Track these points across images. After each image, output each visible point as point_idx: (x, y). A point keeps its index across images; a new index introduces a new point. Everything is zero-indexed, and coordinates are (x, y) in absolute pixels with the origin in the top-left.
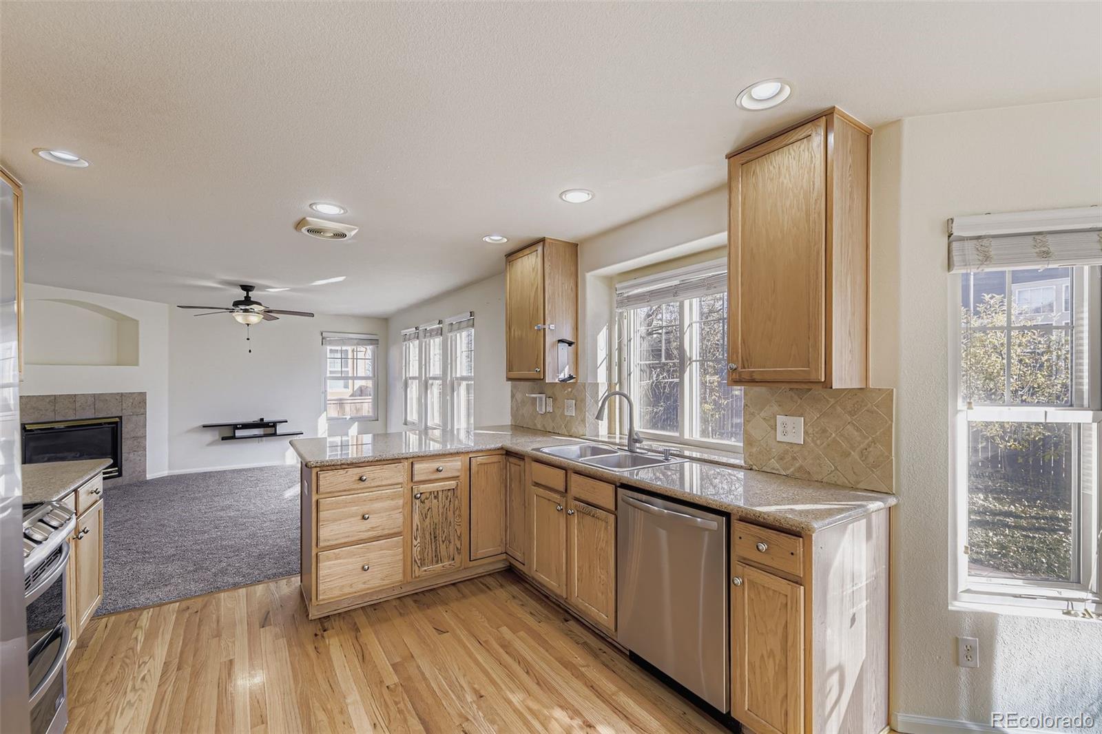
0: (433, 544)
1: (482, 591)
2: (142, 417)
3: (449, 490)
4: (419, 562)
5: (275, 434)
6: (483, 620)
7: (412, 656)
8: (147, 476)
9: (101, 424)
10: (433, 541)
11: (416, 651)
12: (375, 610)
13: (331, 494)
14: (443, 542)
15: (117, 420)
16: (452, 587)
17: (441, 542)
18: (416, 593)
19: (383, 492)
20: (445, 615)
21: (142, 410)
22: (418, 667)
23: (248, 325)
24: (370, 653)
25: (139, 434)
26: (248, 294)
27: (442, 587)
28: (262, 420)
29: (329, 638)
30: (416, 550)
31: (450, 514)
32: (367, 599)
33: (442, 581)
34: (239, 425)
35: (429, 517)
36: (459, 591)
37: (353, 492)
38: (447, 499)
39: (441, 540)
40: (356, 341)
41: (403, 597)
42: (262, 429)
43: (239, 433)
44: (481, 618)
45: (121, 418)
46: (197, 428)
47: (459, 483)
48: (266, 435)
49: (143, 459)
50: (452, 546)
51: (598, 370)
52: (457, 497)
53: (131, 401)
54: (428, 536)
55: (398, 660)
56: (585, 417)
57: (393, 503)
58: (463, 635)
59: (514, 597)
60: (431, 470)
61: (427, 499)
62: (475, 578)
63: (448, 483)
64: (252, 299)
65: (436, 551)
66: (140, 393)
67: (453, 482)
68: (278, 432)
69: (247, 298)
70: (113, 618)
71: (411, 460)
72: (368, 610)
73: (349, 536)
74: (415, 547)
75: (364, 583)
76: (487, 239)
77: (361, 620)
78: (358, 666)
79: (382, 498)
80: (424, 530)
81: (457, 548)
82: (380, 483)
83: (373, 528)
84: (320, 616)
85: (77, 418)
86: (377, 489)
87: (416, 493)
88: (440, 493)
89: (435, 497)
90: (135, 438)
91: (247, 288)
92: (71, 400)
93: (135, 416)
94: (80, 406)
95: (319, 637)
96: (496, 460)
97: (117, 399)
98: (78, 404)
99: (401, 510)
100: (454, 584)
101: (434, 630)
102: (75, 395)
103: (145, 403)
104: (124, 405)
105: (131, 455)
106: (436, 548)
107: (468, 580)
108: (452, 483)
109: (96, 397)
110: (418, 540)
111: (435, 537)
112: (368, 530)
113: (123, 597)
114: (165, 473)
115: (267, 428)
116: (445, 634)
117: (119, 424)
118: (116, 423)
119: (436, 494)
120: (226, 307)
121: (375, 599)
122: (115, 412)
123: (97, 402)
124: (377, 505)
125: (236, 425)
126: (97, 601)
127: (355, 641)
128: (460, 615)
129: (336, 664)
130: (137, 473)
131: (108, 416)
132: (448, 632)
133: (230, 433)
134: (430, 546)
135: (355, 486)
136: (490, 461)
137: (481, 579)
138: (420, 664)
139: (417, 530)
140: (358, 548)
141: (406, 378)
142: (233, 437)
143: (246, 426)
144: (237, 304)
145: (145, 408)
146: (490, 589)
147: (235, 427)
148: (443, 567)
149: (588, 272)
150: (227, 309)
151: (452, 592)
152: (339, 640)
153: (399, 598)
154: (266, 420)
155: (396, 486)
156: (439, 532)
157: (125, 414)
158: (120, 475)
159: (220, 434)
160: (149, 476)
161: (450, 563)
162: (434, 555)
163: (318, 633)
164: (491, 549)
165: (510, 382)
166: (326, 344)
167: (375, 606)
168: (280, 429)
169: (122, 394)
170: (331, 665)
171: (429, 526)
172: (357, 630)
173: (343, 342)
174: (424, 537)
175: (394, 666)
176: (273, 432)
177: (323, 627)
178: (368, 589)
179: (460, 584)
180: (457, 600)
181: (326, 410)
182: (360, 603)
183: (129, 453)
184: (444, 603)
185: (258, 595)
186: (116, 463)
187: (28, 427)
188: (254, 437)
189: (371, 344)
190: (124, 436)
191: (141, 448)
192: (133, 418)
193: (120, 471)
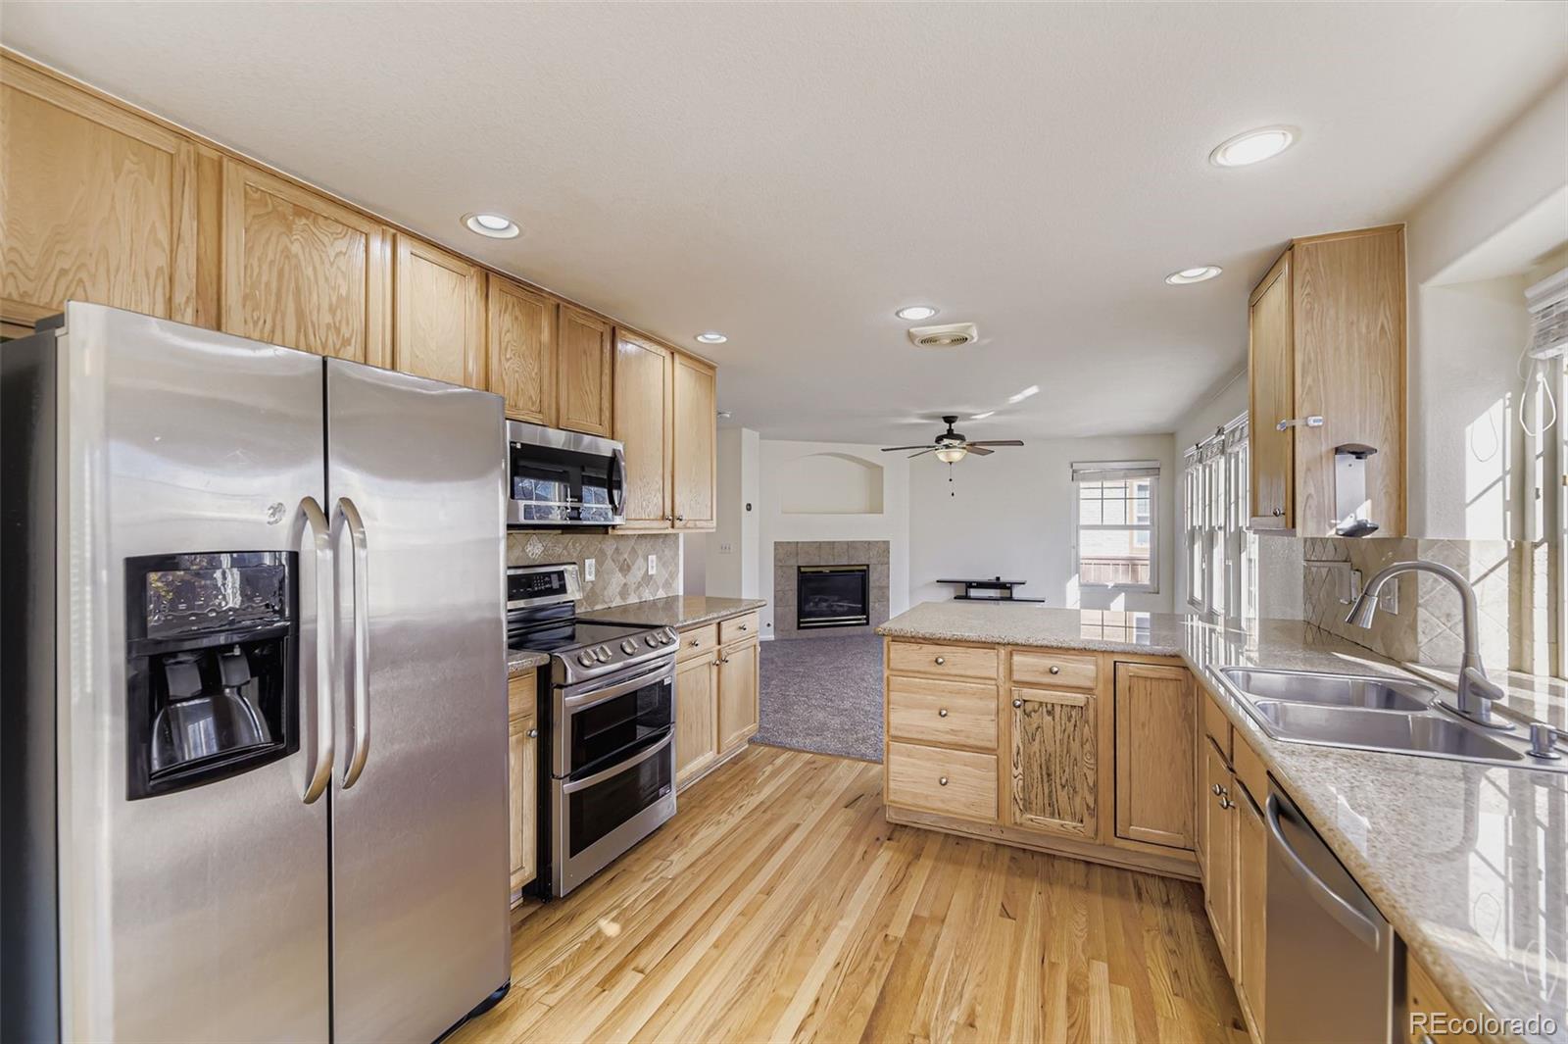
0: (1046, 785)
1: (1123, 894)
2: (886, 567)
3: (1073, 707)
4: (1021, 803)
5: (1010, 599)
6: (1080, 934)
7: (943, 921)
10: (1045, 780)
11: (952, 918)
12: (957, 844)
13: (903, 673)
14: (1063, 787)
15: (865, 568)
16: (1082, 866)
17: (1059, 787)
18: (1024, 850)
19: (968, 685)
20: (1033, 898)
21: (886, 560)
22: (938, 937)
23: (951, 463)
24: (906, 888)
25: (884, 584)
26: (950, 426)
27: (1069, 859)
28: (998, 579)
29: (886, 848)
30: (1017, 785)
31: (1075, 746)
32: (954, 827)
33: (1069, 850)
34: (974, 583)
35: (1037, 740)
36: (1087, 876)
37: (928, 676)
38: (1069, 721)
39: (1058, 781)
40: (1122, 473)
41: (1004, 845)
42: (998, 591)
43: (973, 593)
44: (1082, 930)
45: (868, 566)
46: (932, 583)
47: (1091, 701)
48: (1002, 599)
49: (887, 610)
50: (1078, 800)
51: (1468, 510)
52: (1087, 722)
53: (877, 550)
54: (1036, 768)
55: (925, 914)
56: (1415, 620)
57: (981, 704)
58: (1032, 933)
59: (1170, 932)
60: (1041, 669)
61: (1035, 711)
62: (1132, 871)
63: (1074, 695)
64: (955, 432)
65: (1050, 797)
66: (885, 543)
67: (1079, 695)
68: (1014, 595)
69: (950, 431)
70: (767, 749)
71: (1010, 648)
72: (950, 840)
73: (923, 732)
74: (1015, 777)
75: (943, 801)
76: (1175, 280)
77: (932, 847)
78: (882, 895)
79: (965, 693)
80: (1029, 758)
81: (1088, 807)
82: (963, 672)
83: (953, 732)
84: (898, 822)
85: (836, 564)
86: (962, 679)
87: (1016, 697)
88: (1058, 709)
89: (1049, 713)
90: (881, 588)
91: (949, 420)
92: (829, 546)
93: (879, 565)
95: (878, 843)
96: (1173, 676)
97: (865, 547)
98: (835, 551)
99: (993, 718)
100: (1088, 863)
101: (1000, 906)
102: (834, 542)
103: (889, 553)
104: (870, 552)
105: (877, 605)
106: (1051, 792)
107: (1117, 868)
108: (1080, 699)
110: (1020, 770)
111: (1049, 775)
112: (947, 733)
113: (787, 733)
115: (1003, 589)
116: (1009, 920)
117: (867, 571)
118: (864, 571)
119: (1049, 706)
120: (927, 445)
121: (964, 830)
122: (860, 559)
123: (850, 549)
124: (961, 701)
125: (971, 583)
126: (751, 729)
127: (904, 868)
128: (1054, 909)
129: (866, 879)
131: (857, 563)
132: (1015, 919)
133: (965, 590)
134: (1040, 786)
135: (929, 669)
136: (1157, 675)
137: (1140, 878)
138: (943, 934)
139: (1018, 753)
140: (936, 752)
141: (1193, 528)
142: (966, 597)
143: (981, 585)
144: (939, 439)
145: (888, 558)
146: (1139, 895)
147: (969, 585)
148: (1062, 826)
149: (1422, 283)
150: (929, 447)
151: (1076, 873)
152: (892, 857)
153: (996, 844)
154: (1002, 580)
155: (987, 681)
156: (1056, 768)
157: (872, 562)
158: (868, 624)
159: (955, 591)
161: (1074, 824)
162: (1046, 802)
163: (881, 839)
164: (1161, 832)
165: (1257, 536)
166: (1078, 480)
167: (960, 840)
168: (1017, 592)
169: (868, 542)
170: (861, 878)
171: (1038, 755)
172: (918, 856)
173: (1103, 476)
174: (1028, 767)
175: (915, 918)
176: (1009, 595)
177: (892, 833)
178: (948, 811)
179: (1098, 870)
180: (1071, 886)
181: (1077, 572)
182: (943, 826)
184: (1049, 881)
185: (871, 774)
186: (865, 611)
187: (803, 569)
188: (990, 599)
189: (1148, 476)
190: (871, 584)
191: (885, 598)
192: (879, 568)
193: (867, 619)
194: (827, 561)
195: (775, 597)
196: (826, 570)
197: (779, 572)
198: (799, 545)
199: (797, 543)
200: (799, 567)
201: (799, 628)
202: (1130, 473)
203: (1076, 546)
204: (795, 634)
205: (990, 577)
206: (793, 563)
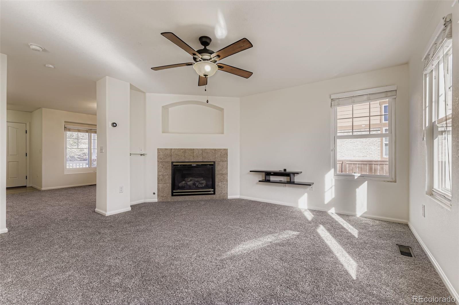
2: (225, 163)
5: (293, 183)
8: (228, 197)
9: (206, 165)
15: (213, 163)
21: (225, 159)
25: (224, 172)
28: (285, 170)
34: (272, 172)
40: (366, 97)
42: (286, 177)
43: (272, 178)
45: (214, 162)
49: (226, 186)
53: (220, 153)
66: (224, 149)
68: (295, 181)
85: (194, 161)
90: (222, 174)
92: (192, 151)
93: (222, 162)
94: (196, 155)
97: (213, 152)
98: (195, 154)
102: (193, 149)
103: (227, 155)
104: (216, 155)
105: (220, 184)
109: (203, 150)
114: (238, 196)
115: (288, 177)
117: (214, 165)
118: (212, 165)
122: (210, 159)
123: (203, 153)
125: (270, 172)
130: (223, 194)
131: (208, 161)
133: (265, 177)
142: (269, 181)
143: (276, 174)
145: (227, 158)
147: (268, 174)
154: (287, 171)
157: (217, 161)
158: (214, 194)
160: (229, 197)
166: (335, 105)
168: (297, 179)
169: (215, 150)
173: (353, 100)
176: (292, 181)
183: (219, 182)
186: (213, 186)
187: (174, 164)
188: (280, 182)
189: (386, 97)
190: (216, 172)
191: (225, 180)
192: (221, 163)
193: (214, 191)
194: (189, 159)
195: (158, 178)
196: (194, 165)
197: (161, 165)
198: (173, 151)
199: (171, 149)
200: (172, 162)
201: (173, 195)
202: (371, 97)
203: (334, 151)
204: (170, 199)
205: (280, 169)
206: (169, 159)
